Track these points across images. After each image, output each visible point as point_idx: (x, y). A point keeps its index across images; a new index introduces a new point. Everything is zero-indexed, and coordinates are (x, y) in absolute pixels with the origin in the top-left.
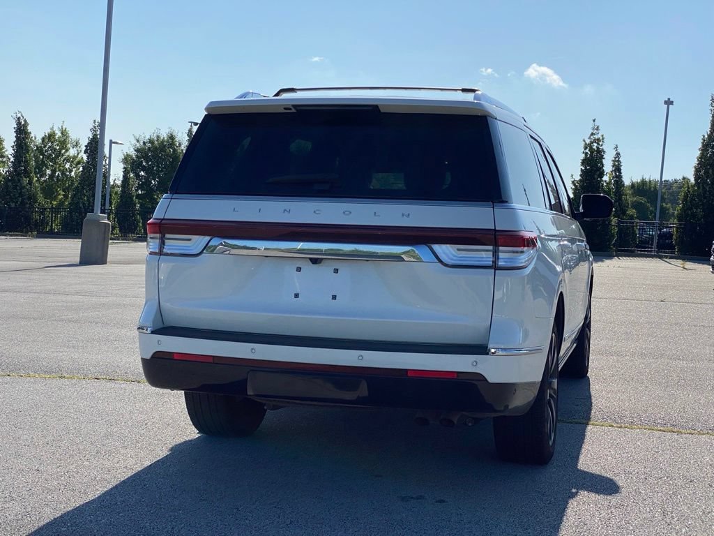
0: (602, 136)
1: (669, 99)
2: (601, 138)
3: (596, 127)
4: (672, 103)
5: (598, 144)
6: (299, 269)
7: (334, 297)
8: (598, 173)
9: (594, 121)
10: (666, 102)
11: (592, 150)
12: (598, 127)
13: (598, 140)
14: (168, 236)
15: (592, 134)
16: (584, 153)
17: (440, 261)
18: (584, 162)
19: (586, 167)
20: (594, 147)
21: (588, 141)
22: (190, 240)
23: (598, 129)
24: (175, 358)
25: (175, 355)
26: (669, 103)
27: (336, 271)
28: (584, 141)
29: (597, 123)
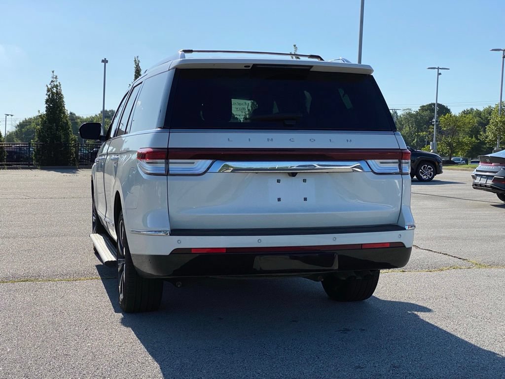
0: (59, 83)
1: (105, 59)
2: (59, 85)
3: (54, 77)
4: (107, 62)
5: (57, 89)
6: (278, 181)
7: (305, 199)
8: (59, 109)
9: (53, 72)
10: (103, 61)
11: (53, 93)
12: (56, 76)
13: (57, 86)
14: (171, 161)
15: (52, 81)
16: (47, 95)
17: (373, 171)
18: (47, 101)
19: (49, 105)
20: (55, 91)
21: (49, 86)
22: (193, 163)
23: (56, 78)
24: (192, 252)
25: (192, 250)
26: (105, 61)
27: (305, 181)
28: (47, 86)
29: (55, 74)
